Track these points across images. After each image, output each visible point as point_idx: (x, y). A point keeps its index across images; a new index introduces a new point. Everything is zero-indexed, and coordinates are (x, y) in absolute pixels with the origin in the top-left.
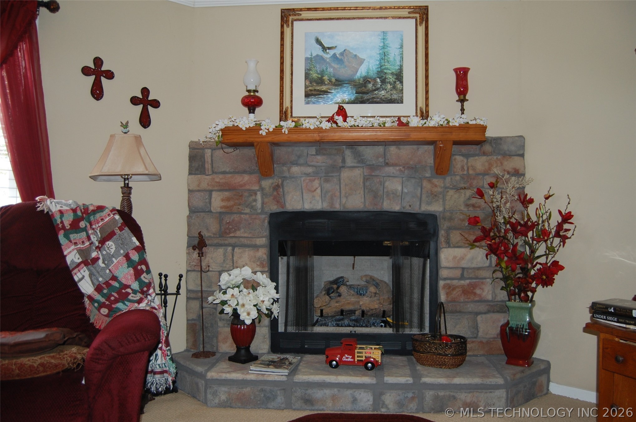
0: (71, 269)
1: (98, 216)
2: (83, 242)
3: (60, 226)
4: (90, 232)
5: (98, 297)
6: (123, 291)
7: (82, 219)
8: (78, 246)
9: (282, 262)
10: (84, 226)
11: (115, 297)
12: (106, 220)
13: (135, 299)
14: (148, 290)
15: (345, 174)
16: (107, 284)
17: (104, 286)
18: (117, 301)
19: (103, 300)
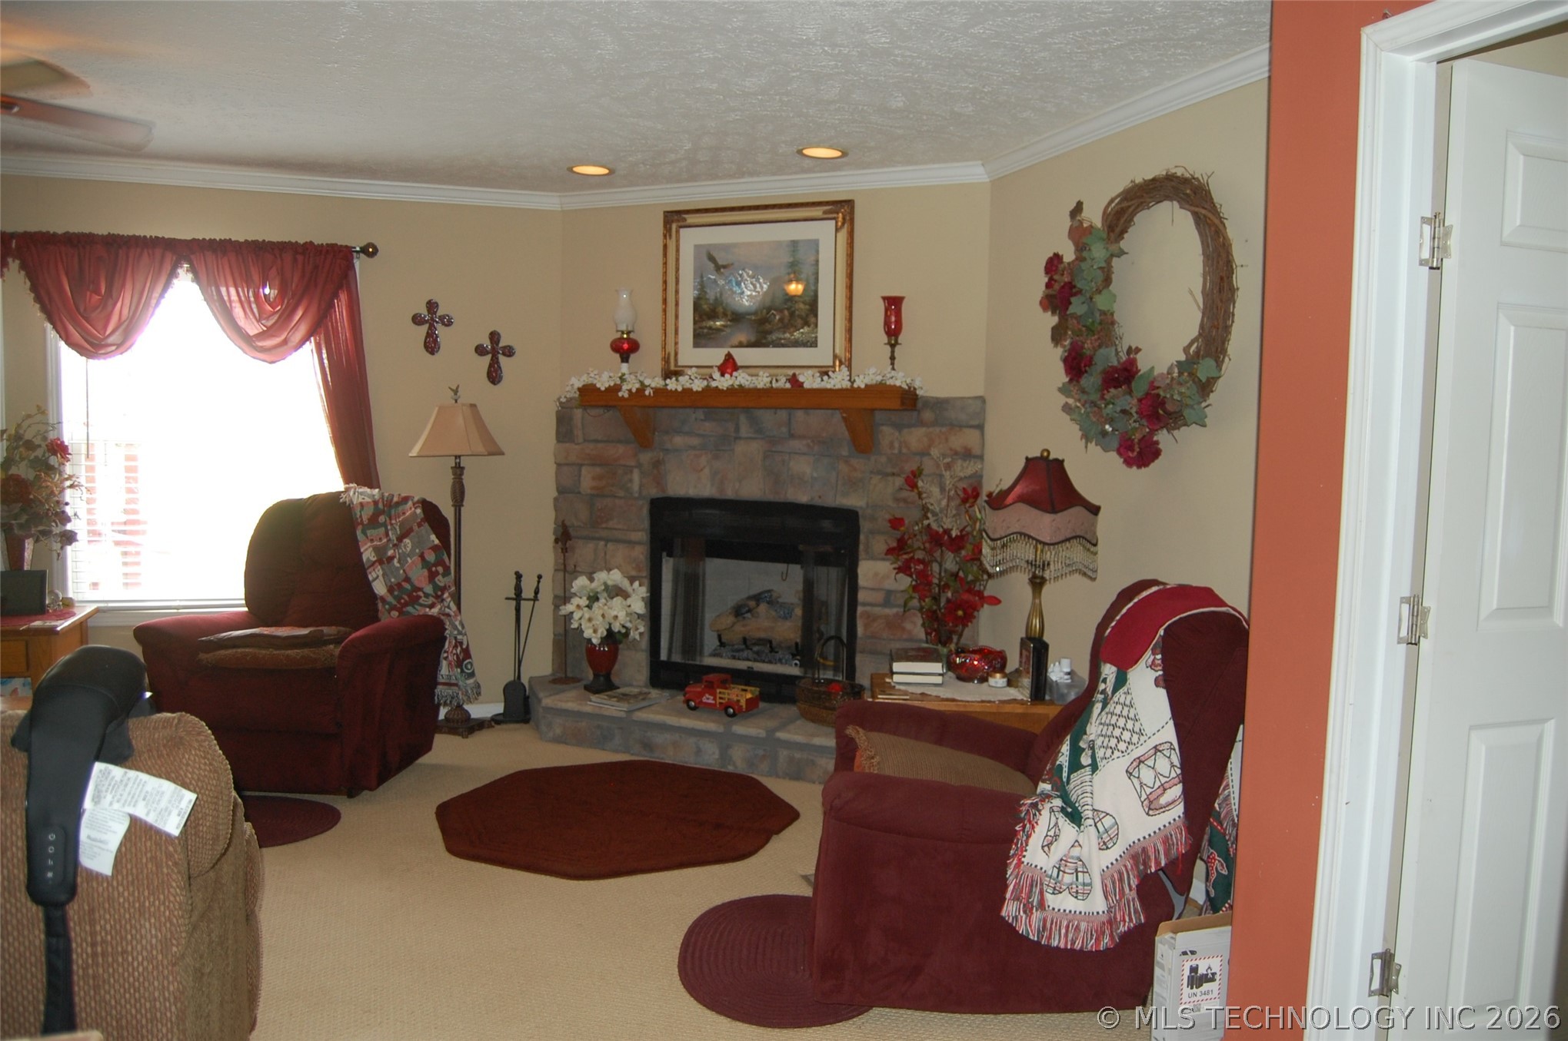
0: (366, 567)
1: (400, 509)
2: (380, 539)
3: (359, 520)
4: (389, 527)
5: (390, 599)
6: (414, 594)
7: (383, 512)
8: (375, 543)
9: (668, 566)
10: (384, 520)
11: (406, 601)
12: (407, 514)
13: (426, 603)
14: (443, 594)
15: (740, 448)
16: (399, 585)
17: (395, 587)
18: (406, 604)
19: (394, 602)
